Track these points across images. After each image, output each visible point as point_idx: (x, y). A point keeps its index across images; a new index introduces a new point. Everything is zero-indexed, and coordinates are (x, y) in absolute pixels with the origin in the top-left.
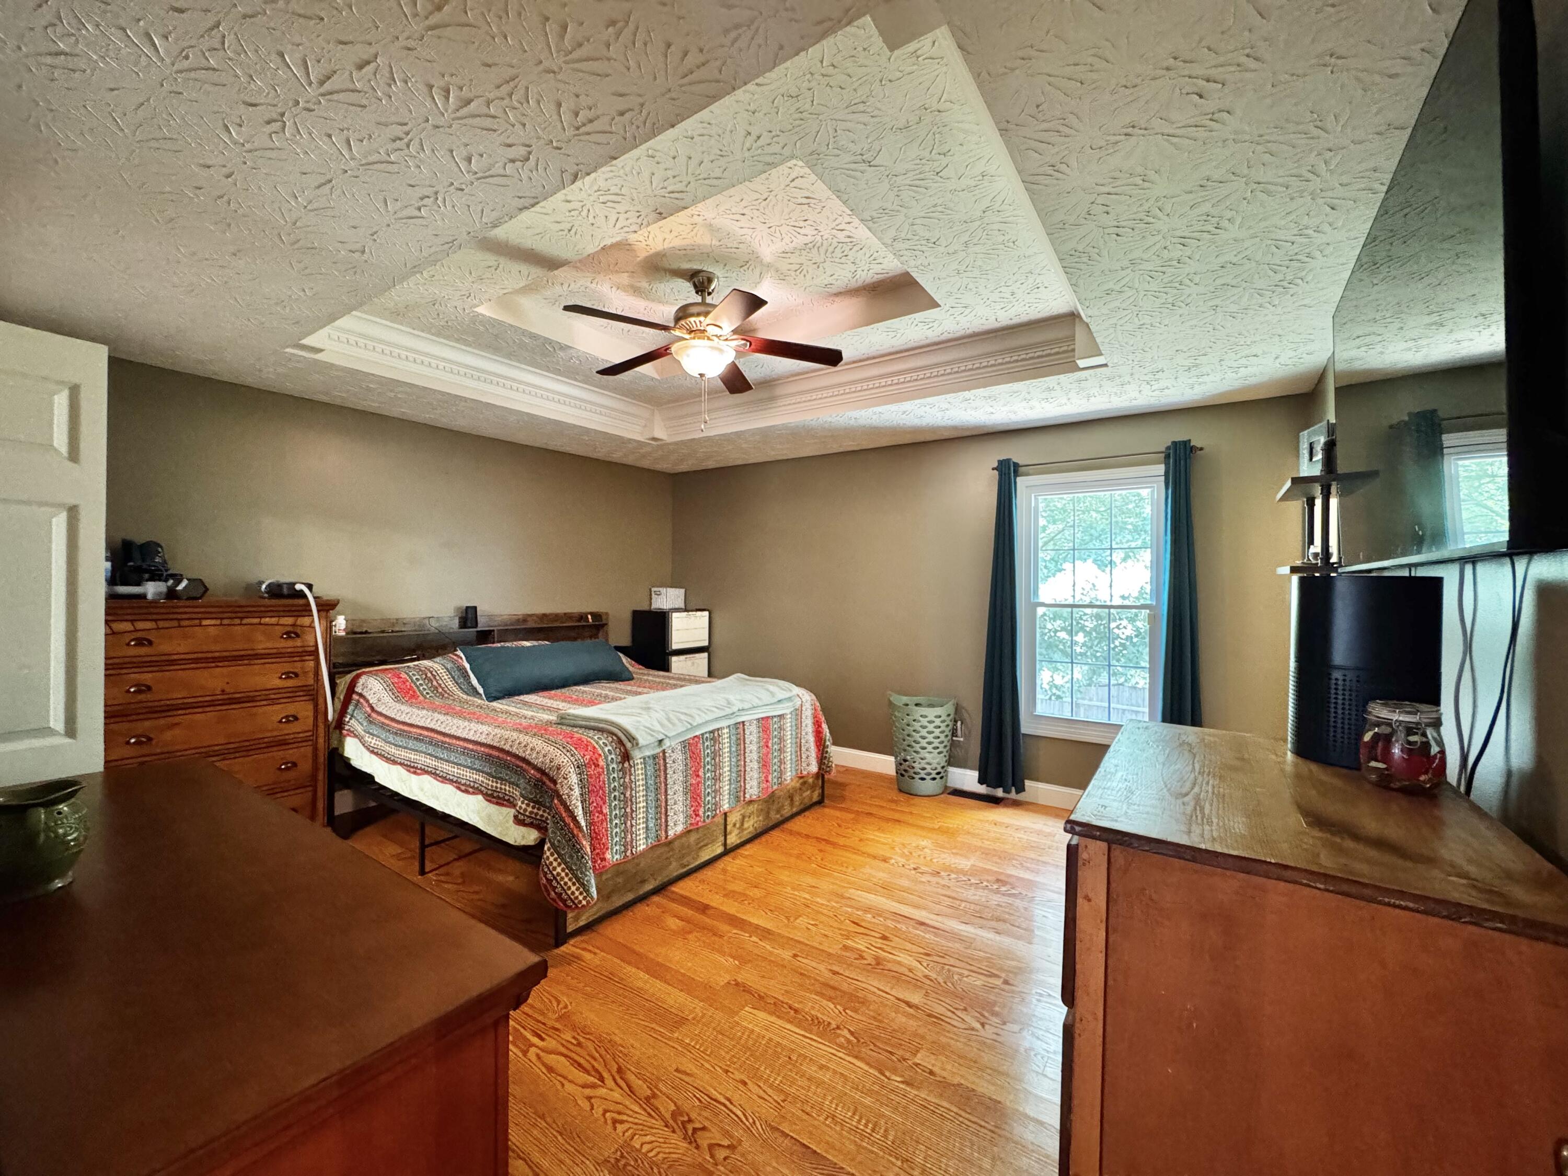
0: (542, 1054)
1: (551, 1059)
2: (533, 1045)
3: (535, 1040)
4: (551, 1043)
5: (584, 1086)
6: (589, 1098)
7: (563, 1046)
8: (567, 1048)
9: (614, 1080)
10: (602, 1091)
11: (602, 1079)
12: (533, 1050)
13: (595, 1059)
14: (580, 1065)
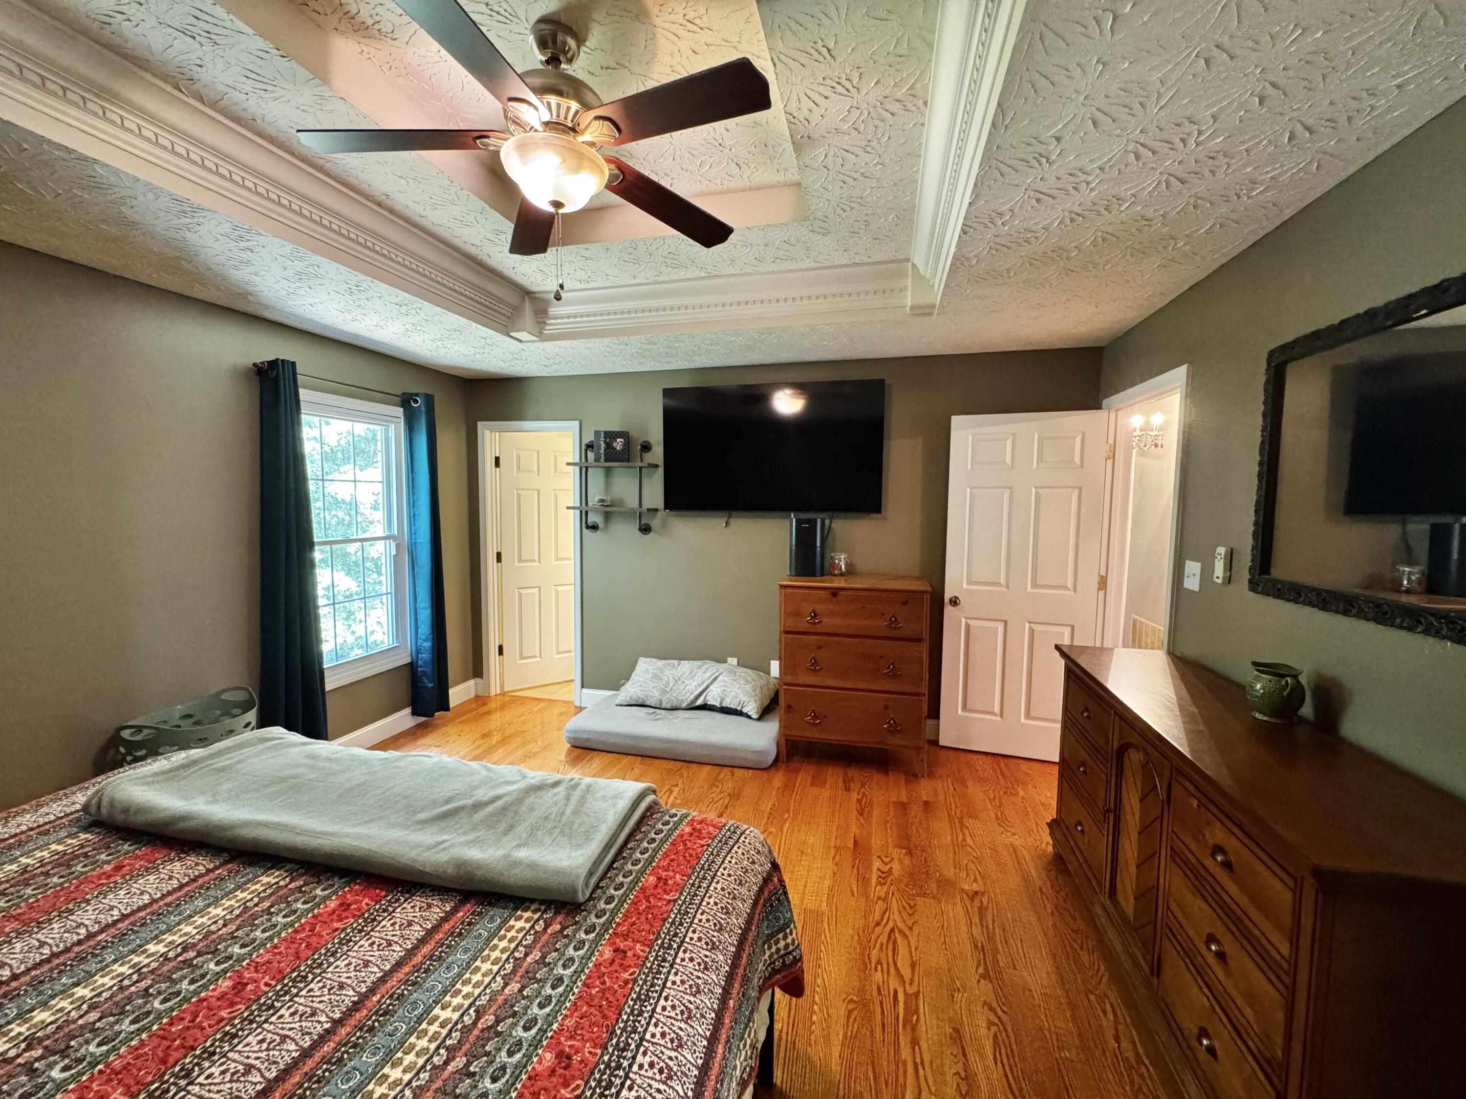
0: (907, 981)
1: (906, 972)
2: (906, 994)
3: (901, 997)
4: (894, 983)
5: (905, 936)
6: (911, 929)
7: (888, 973)
8: (888, 968)
9: (887, 923)
10: (900, 924)
11: (892, 930)
12: (910, 992)
13: (882, 945)
14: (894, 950)
